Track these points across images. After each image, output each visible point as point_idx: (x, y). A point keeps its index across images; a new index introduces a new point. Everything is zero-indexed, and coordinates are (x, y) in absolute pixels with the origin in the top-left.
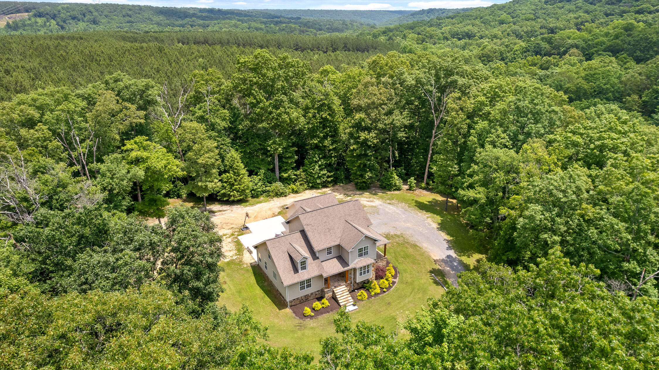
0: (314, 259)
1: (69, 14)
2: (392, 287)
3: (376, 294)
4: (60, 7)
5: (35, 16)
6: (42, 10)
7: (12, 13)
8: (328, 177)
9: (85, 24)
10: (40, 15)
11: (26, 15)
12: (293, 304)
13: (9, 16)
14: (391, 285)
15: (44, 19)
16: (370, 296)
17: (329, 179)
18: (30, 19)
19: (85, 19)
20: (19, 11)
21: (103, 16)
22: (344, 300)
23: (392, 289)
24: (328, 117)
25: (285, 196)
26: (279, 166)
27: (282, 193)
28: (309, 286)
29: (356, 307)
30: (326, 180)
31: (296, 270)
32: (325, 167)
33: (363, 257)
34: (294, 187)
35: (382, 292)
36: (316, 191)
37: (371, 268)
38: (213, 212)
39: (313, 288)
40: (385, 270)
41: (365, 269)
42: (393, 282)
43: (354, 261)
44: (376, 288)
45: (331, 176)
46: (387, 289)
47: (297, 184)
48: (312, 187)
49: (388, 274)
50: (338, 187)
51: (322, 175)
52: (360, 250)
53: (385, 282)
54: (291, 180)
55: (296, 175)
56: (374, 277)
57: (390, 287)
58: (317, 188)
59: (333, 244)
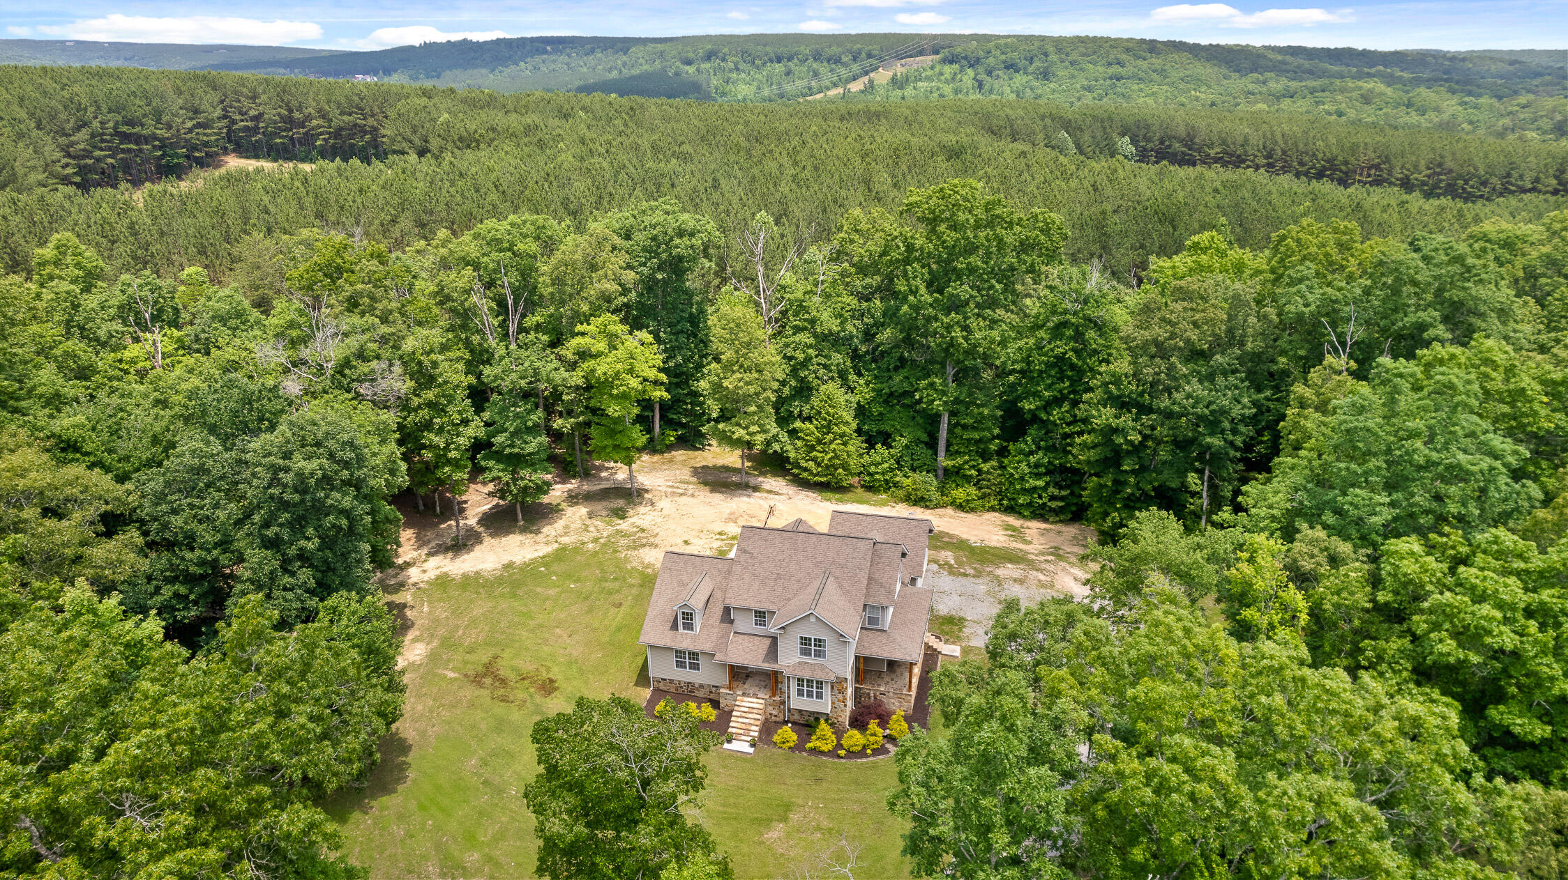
0: (722, 621)
1: (1003, 57)
2: (867, 756)
3: (815, 751)
4: (991, 45)
5: (944, 61)
6: (959, 50)
7: (911, 56)
8: (1053, 498)
9: (1025, 79)
10: (951, 60)
11: (929, 59)
12: (662, 686)
13: (903, 61)
14: (869, 751)
15: (956, 67)
16: (799, 747)
17: (1054, 504)
18: (932, 68)
19: (1030, 69)
20: (921, 53)
21: (1067, 63)
22: (743, 726)
23: (864, 760)
24: (1070, 354)
25: (927, 507)
26: (948, 441)
27: (922, 499)
28: (695, 667)
29: (751, 750)
30: (1044, 504)
31: (674, 627)
32: (1048, 473)
33: (812, 660)
34: (960, 494)
35: (833, 754)
36: (1012, 520)
37: (827, 691)
38: (756, 489)
39: (703, 676)
40: (884, 720)
41: (811, 686)
42: (881, 751)
43: (790, 659)
44: (824, 738)
45: (1062, 498)
46: (851, 754)
47: (973, 491)
48: (1010, 510)
49: (873, 726)
50: (1071, 530)
51: (1034, 489)
52: (805, 641)
53: (855, 738)
54: (968, 479)
55: (979, 471)
56: (845, 717)
57: (862, 754)
58: (1020, 515)
59: (765, 606)
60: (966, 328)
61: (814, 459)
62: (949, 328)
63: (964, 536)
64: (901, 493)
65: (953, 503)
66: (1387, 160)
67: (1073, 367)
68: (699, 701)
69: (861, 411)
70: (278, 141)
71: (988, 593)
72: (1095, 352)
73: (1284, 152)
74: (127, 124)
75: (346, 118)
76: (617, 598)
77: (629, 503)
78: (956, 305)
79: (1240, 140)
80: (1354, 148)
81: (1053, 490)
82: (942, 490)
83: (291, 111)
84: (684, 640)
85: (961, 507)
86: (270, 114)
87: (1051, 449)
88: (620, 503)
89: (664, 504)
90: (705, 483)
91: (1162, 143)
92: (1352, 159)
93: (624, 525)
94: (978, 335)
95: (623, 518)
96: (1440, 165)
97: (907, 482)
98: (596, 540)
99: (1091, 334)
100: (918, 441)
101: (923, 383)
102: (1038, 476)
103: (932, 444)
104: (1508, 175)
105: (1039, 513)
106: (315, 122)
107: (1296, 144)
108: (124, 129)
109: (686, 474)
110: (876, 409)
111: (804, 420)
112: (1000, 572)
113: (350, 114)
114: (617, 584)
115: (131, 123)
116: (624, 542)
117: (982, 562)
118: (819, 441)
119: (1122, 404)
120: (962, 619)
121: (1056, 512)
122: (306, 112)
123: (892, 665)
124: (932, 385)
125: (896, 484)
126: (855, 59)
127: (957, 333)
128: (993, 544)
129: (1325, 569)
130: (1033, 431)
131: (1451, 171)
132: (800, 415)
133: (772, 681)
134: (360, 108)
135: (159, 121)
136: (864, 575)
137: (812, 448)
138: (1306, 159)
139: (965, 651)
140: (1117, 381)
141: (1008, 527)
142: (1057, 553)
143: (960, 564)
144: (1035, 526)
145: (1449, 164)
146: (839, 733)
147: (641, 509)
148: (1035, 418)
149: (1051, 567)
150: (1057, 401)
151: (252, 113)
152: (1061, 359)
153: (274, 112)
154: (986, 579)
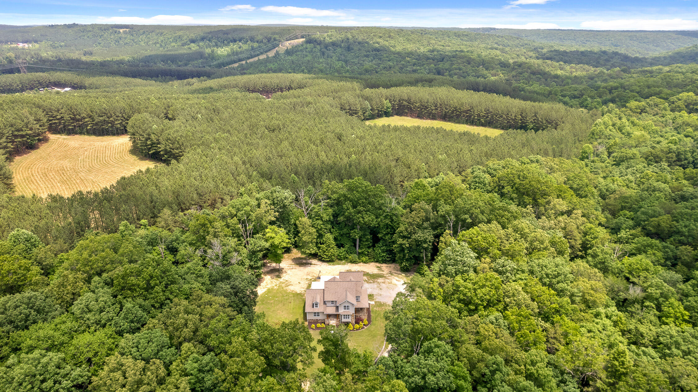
0: (324, 304)
3: (350, 330)
6: (312, 37)
8: (388, 258)
10: (310, 42)
12: (310, 321)
17: (388, 259)
18: (302, 45)
25: (356, 264)
26: (359, 245)
27: (354, 261)
28: (318, 315)
30: (386, 259)
31: (313, 307)
32: (386, 251)
33: (347, 310)
34: (364, 259)
35: (353, 330)
36: (378, 264)
37: (350, 317)
38: (311, 264)
39: (321, 317)
40: (362, 321)
41: (347, 316)
42: (363, 328)
43: (341, 311)
44: (351, 327)
45: (390, 258)
46: (357, 330)
47: (367, 258)
48: (377, 262)
49: (361, 323)
50: (393, 265)
51: (383, 256)
52: (345, 307)
53: (357, 326)
54: (365, 255)
55: (368, 252)
56: (354, 322)
57: (359, 329)
58: (380, 263)
59: (334, 300)
60: (363, 218)
61: (326, 255)
62: (358, 218)
63: (368, 271)
64: (349, 261)
65: (362, 261)
66: (472, 108)
67: (390, 225)
68: (321, 323)
69: (335, 239)
70: (70, 127)
71: (377, 287)
72: (396, 222)
73: (440, 105)
74: (16, 131)
75: (101, 118)
76: (289, 301)
77: (280, 273)
78: (359, 212)
79: (426, 101)
80: (462, 104)
81: (387, 256)
82: (359, 259)
83: (74, 115)
84: (316, 310)
85: (365, 263)
86: (67, 117)
87: (386, 245)
88: (277, 273)
89: (289, 272)
90: (297, 264)
91: (400, 101)
92: (462, 108)
93: (281, 280)
94: (366, 220)
95: (281, 278)
96: (488, 110)
97: (350, 257)
98: (276, 285)
99: (394, 218)
100: (351, 246)
101: (352, 231)
102: (384, 252)
103: (355, 246)
104: (508, 114)
105: (384, 262)
106: (86, 120)
107: (444, 101)
108: (16, 133)
109: (290, 262)
110: (339, 238)
111: (321, 244)
112: (379, 281)
113: (102, 116)
114: (287, 297)
115: (18, 130)
116: (283, 285)
117: (374, 278)
118: (327, 250)
119: (404, 237)
120: (373, 295)
121: (389, 261)
122: (82, 115)
123: (361, 309)
124: (355, 232)
125: (347, 258)
126: (269, 41)
127: (361, 219)
128: (375, 273)
129: (445, 284)
130: (381, 241)
131: (492, 112)
132: (320, 242)
133: (337, 316)
134: (105, 113)
135: (27, 127)
136: (354, 290)
137: (325, 252)
138: (448, 107)
139: (376, 302)
140: (402, 232)
141: (378, 267)
142: (391, 273)
143: (369, 280)
144: (384, 265)
145: (491, 110)
146: (353, 325)
147: (284, 275)
148: (382, 238)
149: (390, 278)
150: (387, 234)
151: (58, 117)
152: (387, 224)
153: (68, 116)
154: (376, 283)
